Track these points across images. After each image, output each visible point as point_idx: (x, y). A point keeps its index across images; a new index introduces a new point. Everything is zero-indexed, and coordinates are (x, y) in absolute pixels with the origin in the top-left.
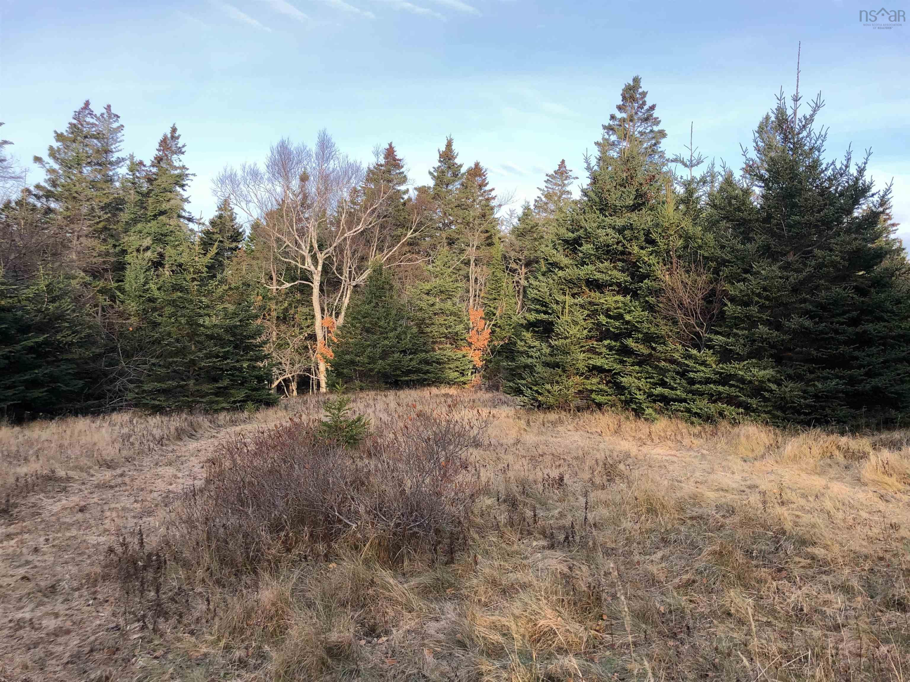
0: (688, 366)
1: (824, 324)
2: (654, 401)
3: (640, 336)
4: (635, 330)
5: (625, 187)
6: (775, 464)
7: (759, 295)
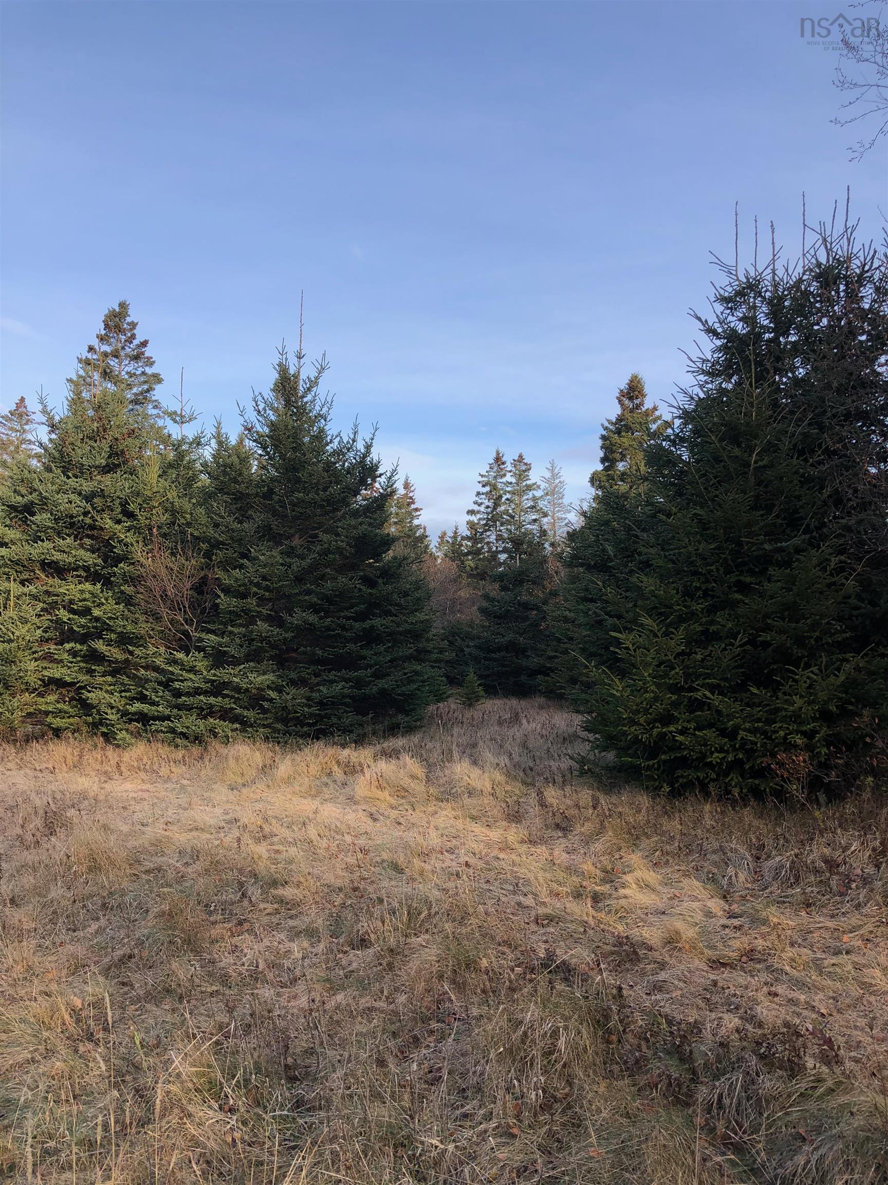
0: (172, 673)
1: (329, 620)
2: (131, 721)
3: (113, 636)
4: (107, 630)
5: (96, 441)
6: (266, 790)
7: (257, 585)
